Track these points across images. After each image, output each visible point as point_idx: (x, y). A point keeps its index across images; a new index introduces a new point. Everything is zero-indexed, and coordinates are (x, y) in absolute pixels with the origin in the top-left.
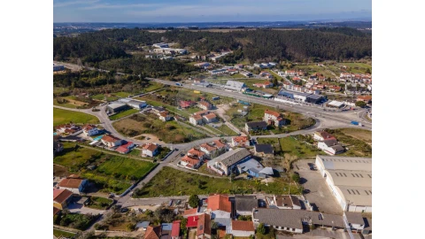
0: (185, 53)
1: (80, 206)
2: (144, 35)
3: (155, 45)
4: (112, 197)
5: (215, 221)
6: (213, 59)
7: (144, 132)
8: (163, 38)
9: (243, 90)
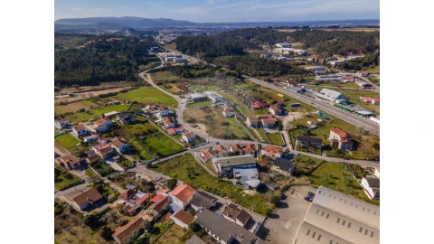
0: (305, 54)
1: (113, 161)
2: (271, 34)
3: (278, 45)
4: (135, 162)
5: (171, 205)
6: (333, 63)
7: (201, 122)
8: (288, 38)
9: (337, 102)
